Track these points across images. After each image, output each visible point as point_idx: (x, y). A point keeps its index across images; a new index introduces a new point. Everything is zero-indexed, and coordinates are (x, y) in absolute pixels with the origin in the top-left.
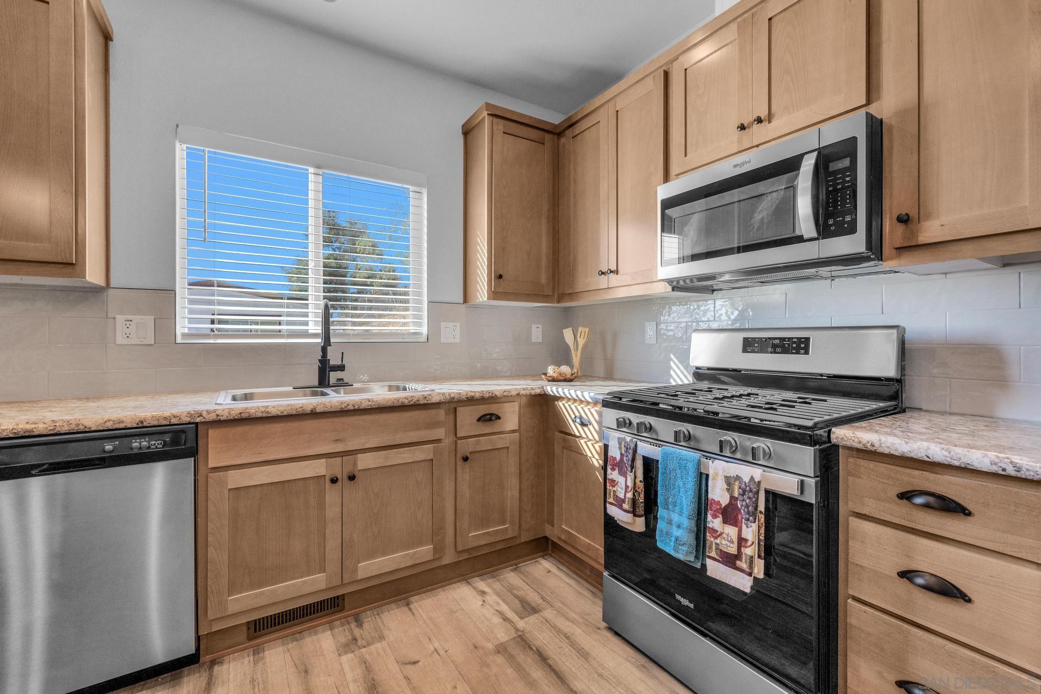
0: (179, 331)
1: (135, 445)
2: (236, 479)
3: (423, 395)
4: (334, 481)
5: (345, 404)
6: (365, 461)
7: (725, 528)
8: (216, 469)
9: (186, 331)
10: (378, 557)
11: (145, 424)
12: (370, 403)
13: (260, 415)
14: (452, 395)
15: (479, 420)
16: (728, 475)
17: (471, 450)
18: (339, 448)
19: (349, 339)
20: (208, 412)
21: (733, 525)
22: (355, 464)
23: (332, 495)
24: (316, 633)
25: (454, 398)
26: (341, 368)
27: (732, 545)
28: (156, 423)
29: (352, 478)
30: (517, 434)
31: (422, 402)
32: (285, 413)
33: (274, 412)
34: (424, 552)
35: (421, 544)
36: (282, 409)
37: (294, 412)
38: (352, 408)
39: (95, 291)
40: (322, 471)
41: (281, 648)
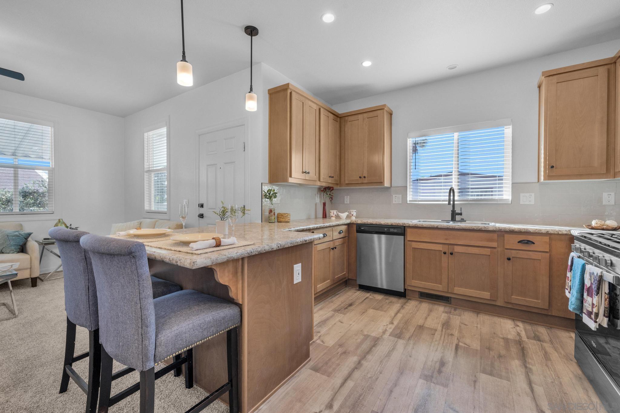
0: (408, 199)
1: (391, 230)
2: (414, 245)
3: (484, 226)
4: (445, 253)
5: (449, 226)
6: (457, 249)
7: (588, 298)
8: (409, 241)
9: (411, 199)
10: (463, 288)
11: (393, 225)
12: (459, 227)
13: (420, 226)
14: (500, 228)
15: (519, 242)
16: (591, 272)
17: (513, 256)
18: (448, 242)
19: (468, 202)
20: (407, 224)
21: (590, 297)
22: (453, 249)
23: (444, 258)
24: (439, 306)
25: (501, 229)
26: (461, 214)
27: (590, 307)
28: (395, 225)
29: (452, 254)
30: (548, 254)
31: (484, 229)
32: (428, 227)
33: (425, 226)
34: (486, 295)
35: (483, 290)
36: (427, 225)
37: (431, 227)
38: (452, 228)
39: (388, 188)
40: (441, 249)
41: (427, 304)
